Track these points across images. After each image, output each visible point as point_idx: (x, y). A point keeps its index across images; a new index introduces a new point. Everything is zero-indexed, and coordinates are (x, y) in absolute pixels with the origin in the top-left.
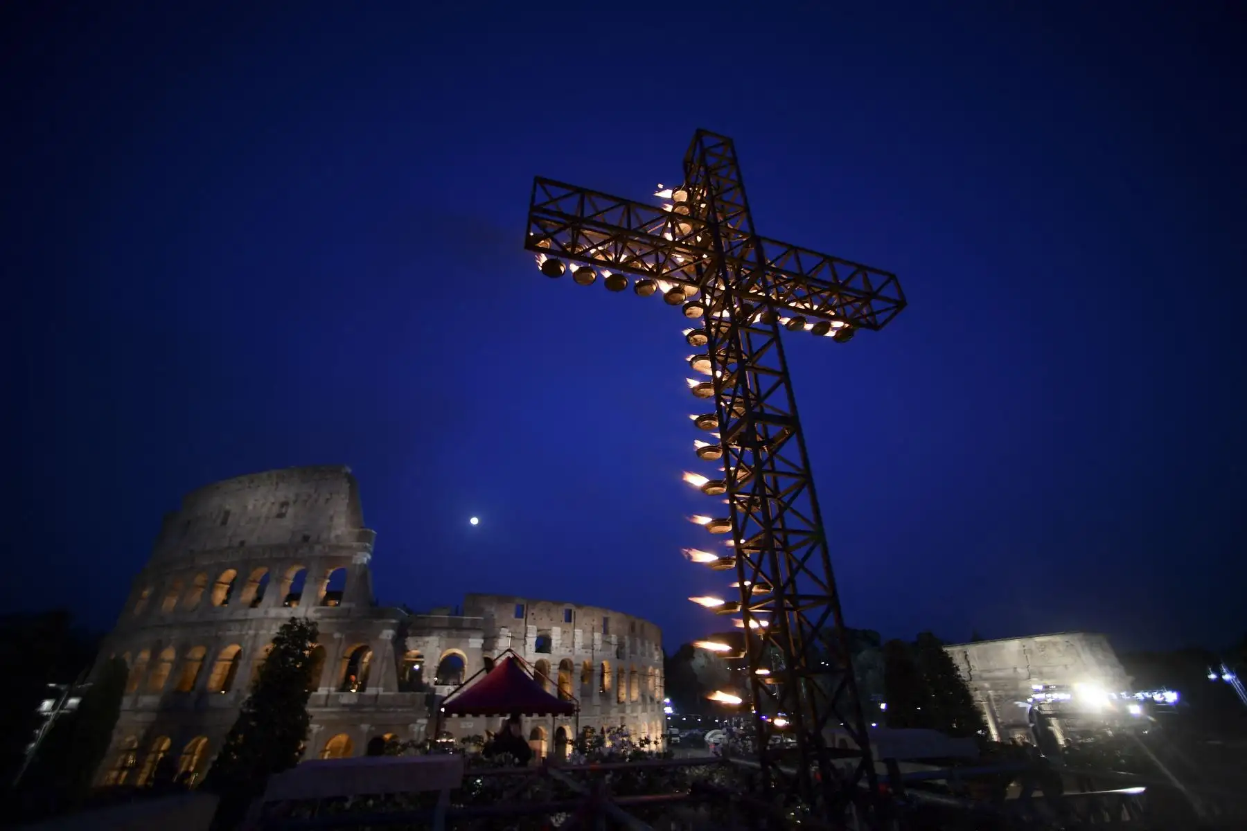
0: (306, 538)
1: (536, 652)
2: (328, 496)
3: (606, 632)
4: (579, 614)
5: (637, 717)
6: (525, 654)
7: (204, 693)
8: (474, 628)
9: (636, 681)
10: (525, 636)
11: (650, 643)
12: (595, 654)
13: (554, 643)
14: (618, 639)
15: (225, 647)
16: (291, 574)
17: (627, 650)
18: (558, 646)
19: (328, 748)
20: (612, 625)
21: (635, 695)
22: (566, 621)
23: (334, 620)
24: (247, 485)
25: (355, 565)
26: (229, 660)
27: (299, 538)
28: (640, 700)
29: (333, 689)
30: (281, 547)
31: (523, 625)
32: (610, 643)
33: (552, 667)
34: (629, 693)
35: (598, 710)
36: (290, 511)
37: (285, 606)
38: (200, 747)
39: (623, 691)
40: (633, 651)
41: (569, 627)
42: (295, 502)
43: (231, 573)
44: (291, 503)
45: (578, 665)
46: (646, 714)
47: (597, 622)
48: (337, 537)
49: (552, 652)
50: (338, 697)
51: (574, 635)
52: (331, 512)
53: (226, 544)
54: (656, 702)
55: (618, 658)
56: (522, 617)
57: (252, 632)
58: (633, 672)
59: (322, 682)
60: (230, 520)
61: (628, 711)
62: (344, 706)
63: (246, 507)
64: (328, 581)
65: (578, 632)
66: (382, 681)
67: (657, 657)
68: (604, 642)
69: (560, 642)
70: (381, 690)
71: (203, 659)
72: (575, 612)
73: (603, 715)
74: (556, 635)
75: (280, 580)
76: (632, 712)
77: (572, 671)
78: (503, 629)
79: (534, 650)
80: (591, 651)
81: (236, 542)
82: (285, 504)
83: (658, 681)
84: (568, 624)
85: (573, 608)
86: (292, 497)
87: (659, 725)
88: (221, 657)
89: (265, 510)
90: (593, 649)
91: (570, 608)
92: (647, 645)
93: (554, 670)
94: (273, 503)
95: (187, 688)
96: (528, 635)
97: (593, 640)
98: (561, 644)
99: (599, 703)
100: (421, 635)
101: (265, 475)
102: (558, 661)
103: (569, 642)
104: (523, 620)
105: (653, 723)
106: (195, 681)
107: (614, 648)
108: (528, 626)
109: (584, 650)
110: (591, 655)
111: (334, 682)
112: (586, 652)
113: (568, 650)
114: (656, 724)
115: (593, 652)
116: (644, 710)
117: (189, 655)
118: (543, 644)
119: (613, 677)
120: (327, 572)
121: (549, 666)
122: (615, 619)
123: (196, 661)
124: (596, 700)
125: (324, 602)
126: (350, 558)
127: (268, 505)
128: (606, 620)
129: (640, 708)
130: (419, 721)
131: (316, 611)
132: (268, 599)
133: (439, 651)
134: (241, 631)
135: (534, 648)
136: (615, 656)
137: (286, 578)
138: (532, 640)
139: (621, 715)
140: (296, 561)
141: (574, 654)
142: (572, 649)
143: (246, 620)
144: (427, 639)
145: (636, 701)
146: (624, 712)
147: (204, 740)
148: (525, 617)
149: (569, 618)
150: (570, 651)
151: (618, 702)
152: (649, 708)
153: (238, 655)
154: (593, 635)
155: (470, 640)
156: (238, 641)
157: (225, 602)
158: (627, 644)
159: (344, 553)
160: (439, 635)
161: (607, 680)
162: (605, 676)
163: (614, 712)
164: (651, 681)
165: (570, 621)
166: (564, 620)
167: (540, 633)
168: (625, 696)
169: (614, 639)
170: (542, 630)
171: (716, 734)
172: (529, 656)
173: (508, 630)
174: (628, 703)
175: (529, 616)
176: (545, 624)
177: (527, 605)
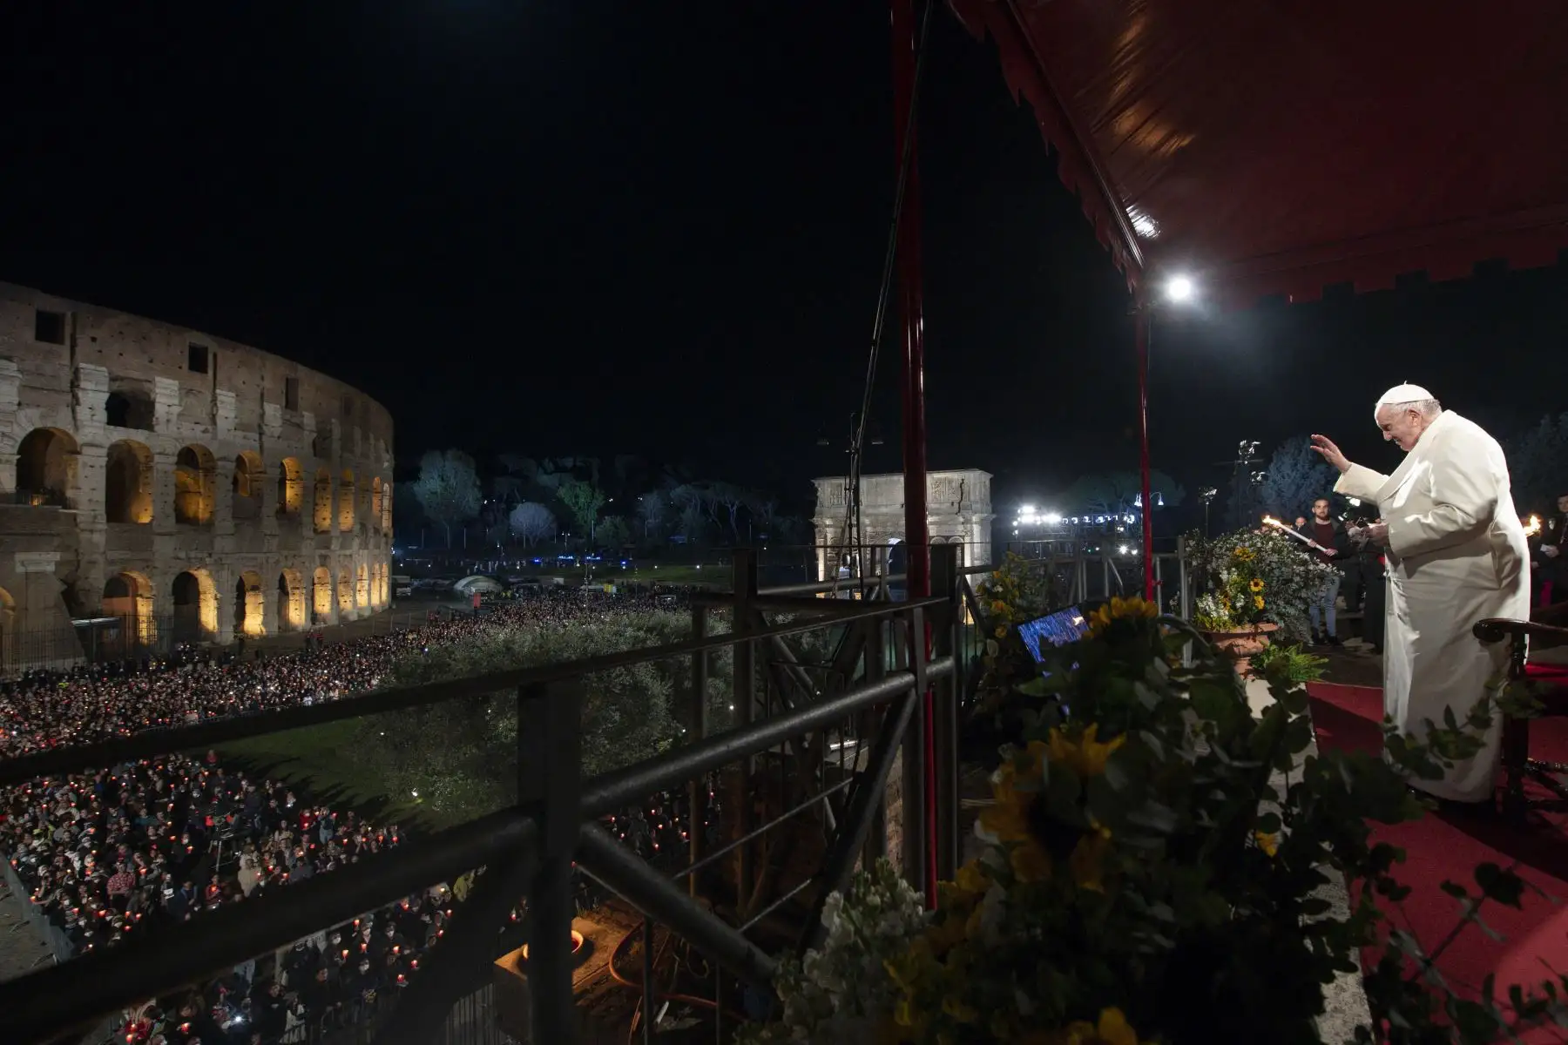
1: (110, 422)
3: (290, 404)
4: (227, 359)
5: (351, 556)
6: (76, 428)
9: (351, 497)
10: (75, 386)
11: (377, 439)
12: (266, 445)
13: (160, 409)
14: (317, 423)
17: (336, 445)
18: (174, 418)
20: (305, 393)
21: (347, 520)
22: (192, 368)
28: (356, 529)
31: (66, 361)
32: (299, 426)
33: (159, 458)
34: (335, 515)
35: (273, 542)
39: (324, 513)
40: (348, 449)
41: (196, 380)
45: (224, 459)
46: (366, 551)
47: (272, 385)
49: (156, 428)
51: (213, 400)
54: (382, 534)
55: (315, 455)
56: (60, 341)
58: (345, 484)
61: (335, 545)
65: (226, 398)
67: (386, 464)
68: (286, 422)
69: (176, 409)
72: (215, 356)
73: (285, 553)
74: (166, 394)
76: (343, 547)
77: (210, 471)
79: (104, 420)
80: (257, 437)
83: (386, 503)
84: (197, 375)
85: (213, 346)
87: (385, 569)
90: (261, 434)
91: (201, 342)
92: (372, 441)
93: (165, 464)
96: (83, 384)
97: (262, 415)
98: (180, 415)
99: (277, 532)
102: (174, 448)
103: (202, 413)
104: (65, 350)
105: (377, 566)
107: (309, 437)
108: (82, 365)
109: (240, 433)
110: (257, 445)
112: (245, 437)
113: (200, 428)
114: (381, 568)
115: (260, 439)
116: (364, 545)
118: (129, 410)
119: (305, 488)
121: (150, 457)
122: (314, 385)
124: (270, 523)
128: (291, 386)
129: (356, 542)
135: (102, 415)
136: (312, 451)
138: (94, 397)
139: (322, 551)
141: (215, 437)
142: (209, 427)
145: (350, 531)
146: (328, 548)
149: (198, 361)
150: (205, 431)
151: (315, 531)
152: (372, 542)
154: (262, 407)
158: (337, 432)
161: (291, 491)
162: (288, 486)
163: (308, 548)
164: (376, 501)
165: (204, 370)
166: (185, 366)
167: (116, 386)
168: (328, 522)
169: (309, 419)
170: (122, 379)
171: (476, 581)
172: (87, 430)
173: (14, 366)
174: (335, 533)
175: (83, 341)
176: (133, 367)
177: (74, 316)
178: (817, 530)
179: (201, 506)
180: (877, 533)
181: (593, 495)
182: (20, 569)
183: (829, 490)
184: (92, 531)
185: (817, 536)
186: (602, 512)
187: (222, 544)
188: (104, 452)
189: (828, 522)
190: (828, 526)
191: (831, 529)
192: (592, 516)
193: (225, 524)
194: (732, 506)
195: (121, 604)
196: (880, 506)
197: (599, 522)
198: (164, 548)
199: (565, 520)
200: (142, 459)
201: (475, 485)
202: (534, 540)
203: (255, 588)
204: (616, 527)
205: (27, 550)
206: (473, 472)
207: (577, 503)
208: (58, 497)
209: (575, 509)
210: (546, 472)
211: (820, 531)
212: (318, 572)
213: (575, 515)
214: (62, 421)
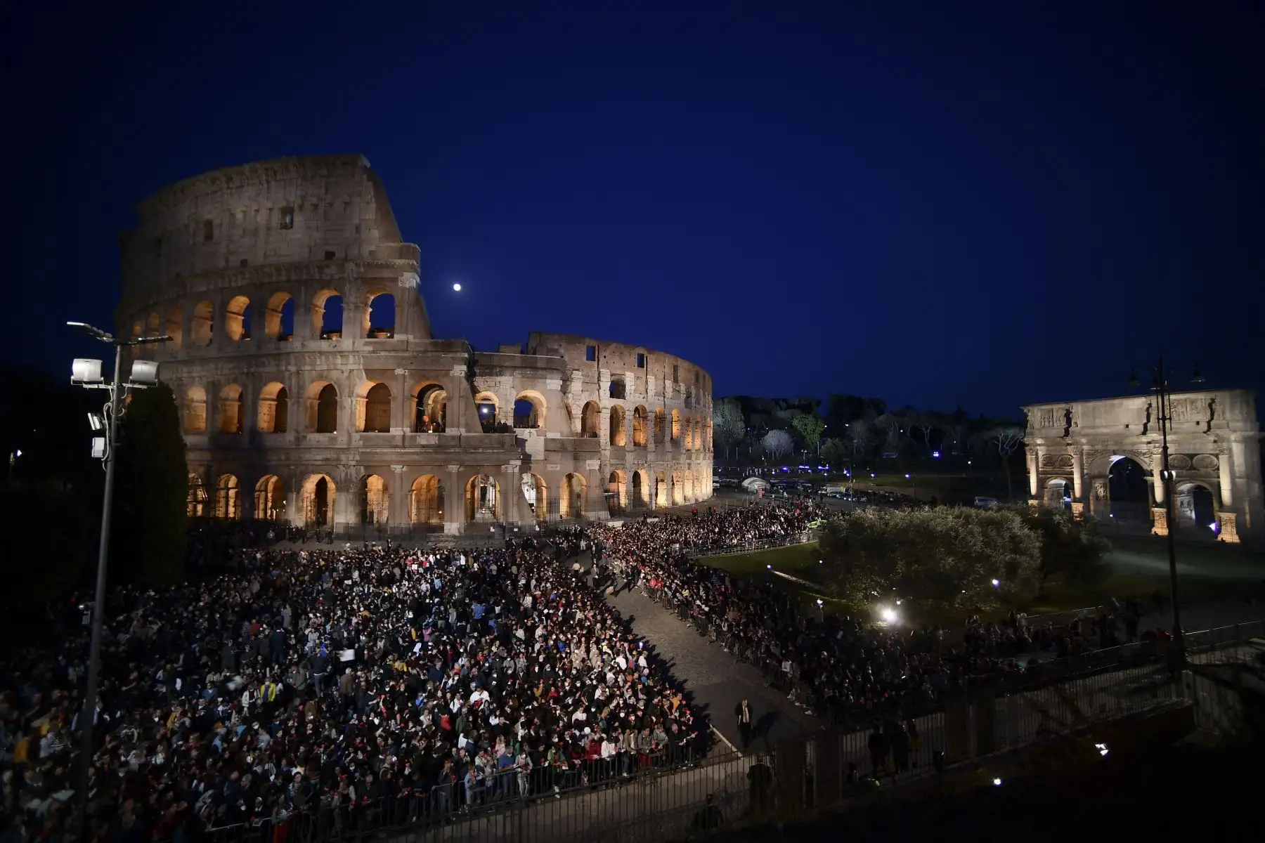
0: (330, 255)
1: (611, 397)
2: (347, 199)
3: (676, 380)
4: (651, 359)
5: (699, 464)
6: (599, 400)
7: (255, 433)
8: (551, 368)
9: (699, 429)
10: (599, 380)
11: (707, 395)
12: (666, 403)
13: (628, 389)
14: (686, 389)
15: (265, 385)
16: (321, 300)
17: (693, 400)
18: (632, 392)
19: (413, 488)
20: (681, 373)
21: (698, 443)
22: (639, 366)
23: (393, 354)
24: (224, 185)
25: (404, 289)
26: (273, 400)
27: (321, 255)
28: (702, 449)
29: (407, 430)
30: (296, 266)
31: (596, 369)
32: (679, 392)
33: (627, 413)
34: (693, 440)
35: (669, 456)
36: (298, 219)
37: (322, 338)
38: (270, 487)
39: (689, 439)
40: (698, 402)
41: (642, 372)
42: (301, 207)
43: (241, 302)
44: (296, 208)
45: (651, 412)
46: (704, 462)
47: (669, 370)
48: (371, 253)
49: (626, 398)
50: (414, 438)
51: (647, 382)
52: (356, 221)
53: (222, 264)
55: (686, 407)
56: (594, 360)
57: (293, 368)
58: (697, 422)
59: (392, 422)
60: (216, 232)
61: (693, 458)
62: (423, 446)
63: (232, 215)
64: (370, 310)
65: (651, 379)
66: (462, 421)
68: (674, 390)
69: (633, 388)
70: (463, 430)
71: (241, 398)
72: (647, 357)
73: (674, 462)
74: (630, 380)
75: (310, 308)
76: (696, 459)
77: (645, 418)
78: (574, 372)
79: (609, 395)
80: (662, 398)
81: (235, 261)
82: (288, 211)
84: (641, 369)
85: (646, 354)
86: (295, 200)
88: (261, 396)
89: (261, 219)
90: (664, 397)
91: (642, 352)
92: (706, 397)
93: (629, 416)
94: (271, 209)
95: (234, 429)
96: (602, 379)
97: (664, 387)
98: (635, 390)
99: (671, 450)
100: (491, 375)
101: (246, 168)
102: (633, 408)
103: (642, 389)
104: (596, 363)
106: (240, 421)
107: (683, 397)
108: (601, 370)
109: (657, 397)
110: (663, 404)
111: (407, 422)
112: (658, 400)
113: (642, 396)
115: (664, 400)
116: (703, 458)
117: (223, 394)
118: (617, 390)
119: (680, 426)
120: (369, 298)
121: (624, 413)
122: (683, 365)
123: (233, 400)
124: (668, 446)
125: (371, 334)
126: (395, 280)
127: (264, 212)
128: (675, 368)
130: (512, 462)
131: (366, 344)
132: (300, 330)
133: (514, 392)
134: (278, 366)
135: (608, 393)
136: (684, 405)
137: (316, 306)
138: (606, 385)
139: (688, 461)
140: (325, 285)
141: (647, 401)
142: (645, 396)
143: (280, 354)
144: (499, 379)
145: (699, 449)
146: (690, 459)
147: (274, 479)
148: (597, 359)
149: (641, 363)
150: (644, 398)
151: (685, 449)
152: (706, 456)
153: (282, 394)
154: (664, 382)
155: (548, 381)
156: (278, 378)
157: (243, 336)
158: (693, 394)
159: (386, 274)
160: (512, 375)
161: (676, 428)
162: (674, 425)
163: (683, 459)
164: (708, 430)
165: (643, 367)
166: (636, 365)
167: (613, 378)
168: (690, 444)
169: (683, 388)
170: (615, 375)
171: (754, 481)
172: (604, 401)
173: (580, 373)
174: (693, 451)
175: (602, 359)
176: (617, 368)
177: (598, 346)
178: (1027, 448)
179: (642, 437)
180: (1096, 451)
181: (817, 424)
182: (588, 468)
183: (1039, 415)
184: (605, 450)
185: (1028, 453)
186: (824, 435)
187: (651, 457)
188: (609, 411)
189: (1039, 441)
190: (1039, 445)
191: (1042, 448)
192: (816, 438)
193: (651, 446)
194: (927, 429)
195: (613, 486)
196: (1098, 427)
197: (823, 443)
198: (630, 458)
199: (799, 441)
200: (621, 414)
201: (741, 420)
202: (780, 454)
203: (662, 481)
204: (837, 447)
205: (590, 459)
206: (740, 411)
207: (806, 429)
208: (595, 435)
209: (805, 434)
210: (781, 409)
211: (1031, 449)
212: (687, 473)
213: (804, 437)
214: (595, 398)
